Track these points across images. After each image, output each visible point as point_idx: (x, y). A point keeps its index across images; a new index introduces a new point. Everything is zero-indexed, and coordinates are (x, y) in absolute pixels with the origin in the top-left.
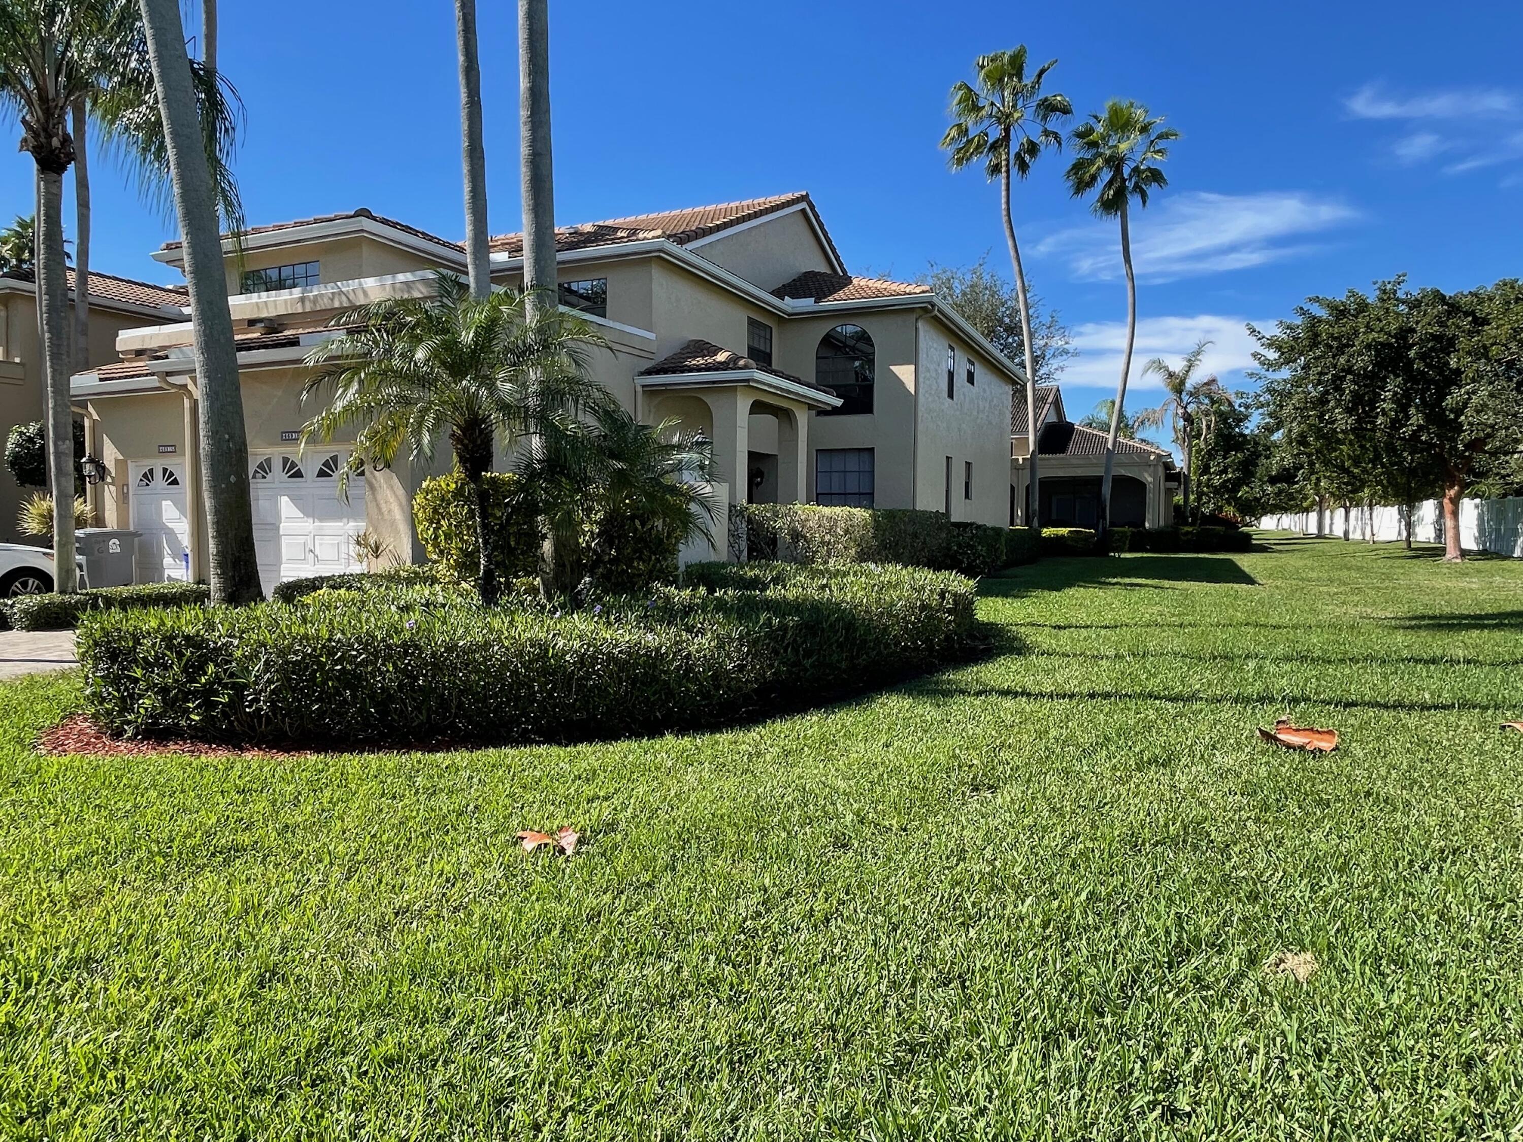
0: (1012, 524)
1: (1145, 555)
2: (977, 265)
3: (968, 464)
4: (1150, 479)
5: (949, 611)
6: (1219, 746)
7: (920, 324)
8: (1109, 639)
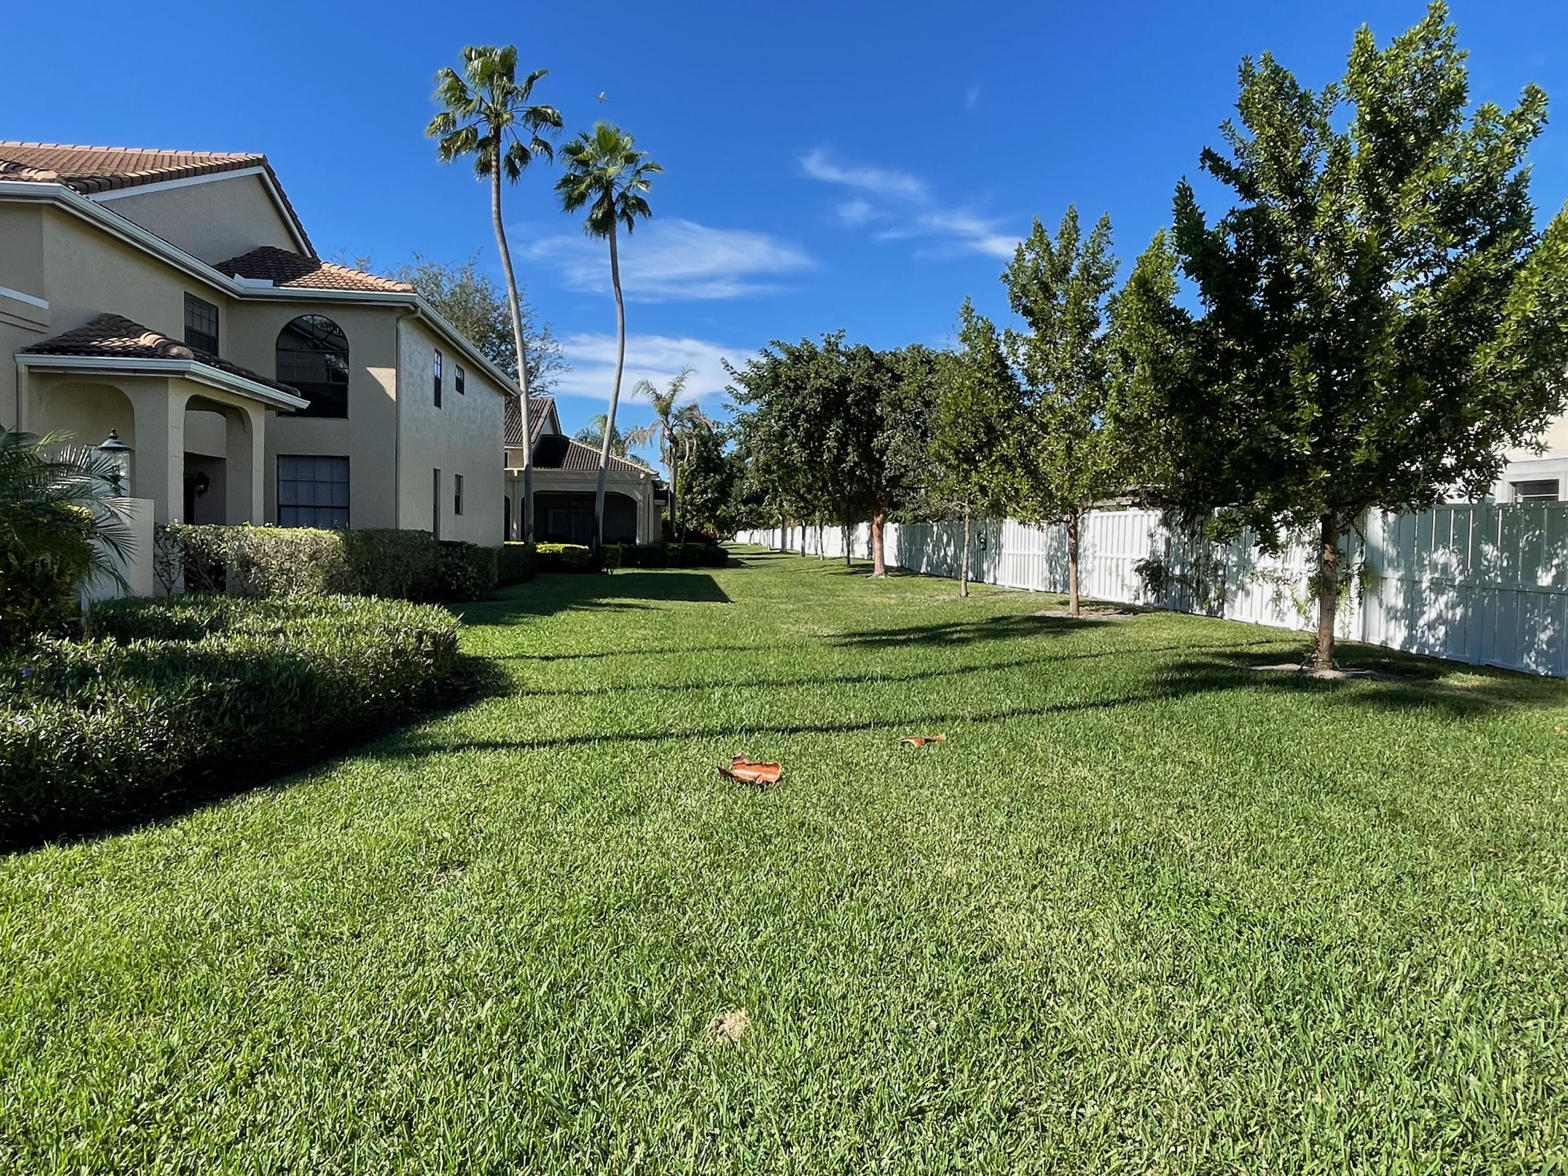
0: (507, 537)
1: (636, 571)
2: (466, 265)
3: (459, 478)
4: (640, 497)
5: (428, 655)
6: (684, 787)
7: (402, 325)
8: (595, 669)
